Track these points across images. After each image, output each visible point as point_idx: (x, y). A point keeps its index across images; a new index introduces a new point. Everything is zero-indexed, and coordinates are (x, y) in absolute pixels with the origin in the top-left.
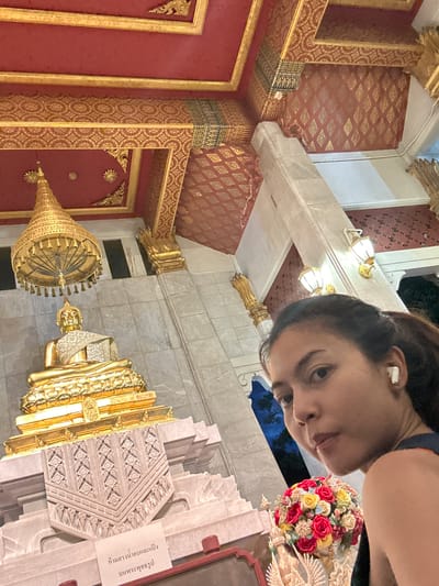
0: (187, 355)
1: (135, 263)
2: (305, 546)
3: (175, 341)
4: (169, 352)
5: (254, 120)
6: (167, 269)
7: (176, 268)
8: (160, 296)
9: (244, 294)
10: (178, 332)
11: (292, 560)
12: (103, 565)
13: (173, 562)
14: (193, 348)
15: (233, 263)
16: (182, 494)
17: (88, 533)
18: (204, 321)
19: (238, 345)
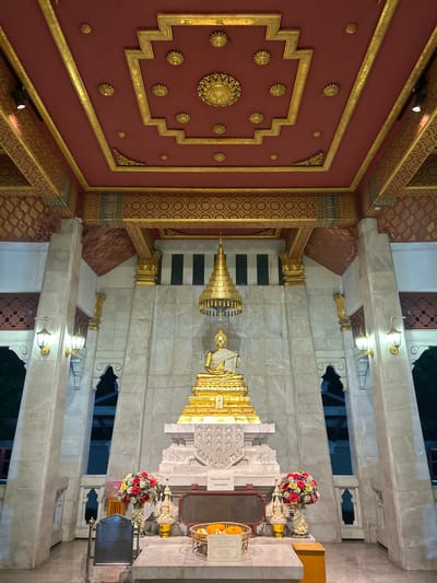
0: (290, 343)
1: (274, 275)
2: (286, 501)
3: (285, 333)
4: (280, 340)
5: (361, 216)
6: (292, 283)
7: (297, 282)
8: (283, 301)
9: (340, 308)
10: (288, 329)
11: (279, 504)
12: (209, 480)
13: (235, 487)
14: (294, 342)
15: (338, 282)
16: (247, 457)
17: (207, 463)
18: (306, 323)
19: (325, 341)
